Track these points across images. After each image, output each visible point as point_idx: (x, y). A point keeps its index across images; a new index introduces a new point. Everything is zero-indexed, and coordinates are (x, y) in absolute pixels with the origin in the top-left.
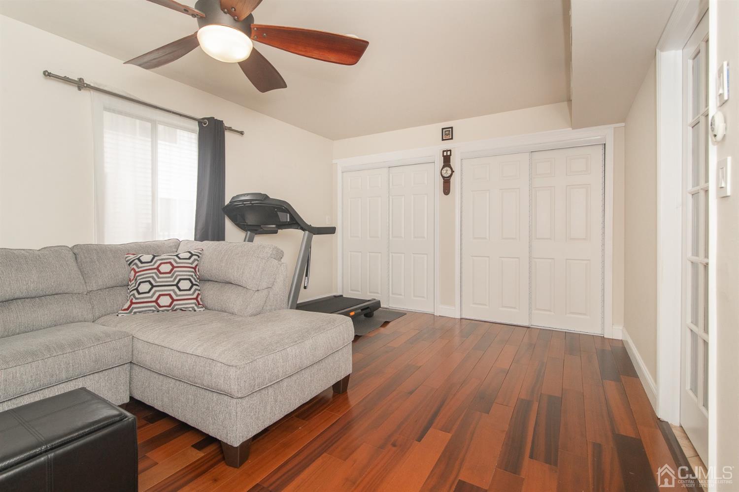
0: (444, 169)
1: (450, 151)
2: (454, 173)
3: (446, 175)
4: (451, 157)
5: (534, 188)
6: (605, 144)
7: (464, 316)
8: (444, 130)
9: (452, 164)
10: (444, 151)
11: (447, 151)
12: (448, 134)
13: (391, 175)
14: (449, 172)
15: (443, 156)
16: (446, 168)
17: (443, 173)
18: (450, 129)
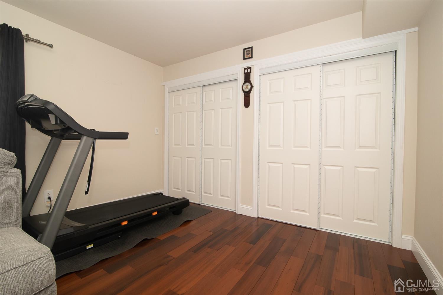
0: (245, 85)
1: (250, 68)
2: (253, 88)
3: (246, 90)
4: (251, 73)
5: (325, 98)
6: (396, 51)
7: (260, 216)
8: (245, 50)
9: (251, 80)
10: (245, 69)
11: (247, 69)
12: (248, 53)
13: (204, 93)
14: (249, 87)
15: (245, 73)
16: (246, 84)
17: (244, 88)
18: (251, 49)
